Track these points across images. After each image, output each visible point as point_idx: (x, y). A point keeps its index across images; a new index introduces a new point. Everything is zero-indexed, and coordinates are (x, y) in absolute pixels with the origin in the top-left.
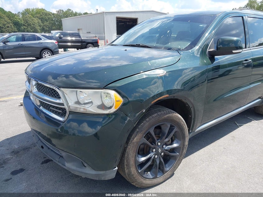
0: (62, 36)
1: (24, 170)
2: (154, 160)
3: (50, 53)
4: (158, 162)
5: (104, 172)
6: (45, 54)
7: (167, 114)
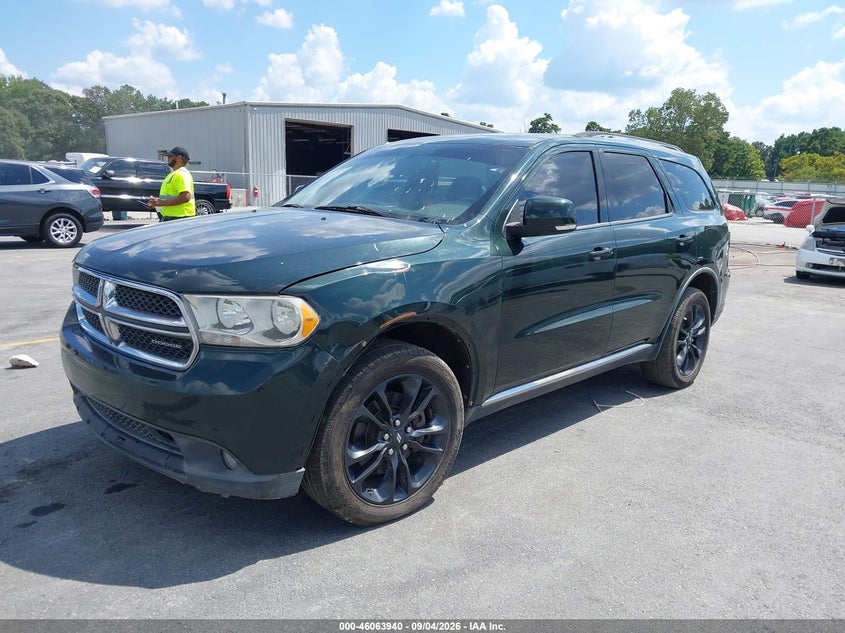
0: (112, 172)
1: (63, 506)
2: (386, 461)
3: (75, 222)
4: (395, 464)
5: (276, 476)
6: (56, 225)
7: (416, 356)
